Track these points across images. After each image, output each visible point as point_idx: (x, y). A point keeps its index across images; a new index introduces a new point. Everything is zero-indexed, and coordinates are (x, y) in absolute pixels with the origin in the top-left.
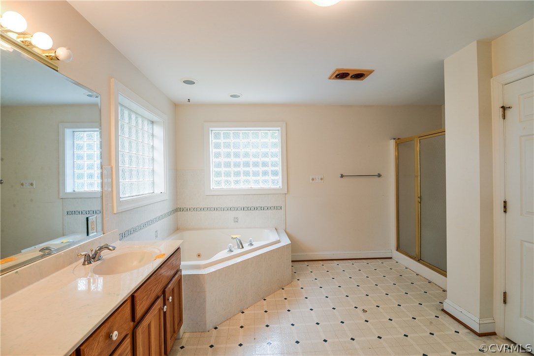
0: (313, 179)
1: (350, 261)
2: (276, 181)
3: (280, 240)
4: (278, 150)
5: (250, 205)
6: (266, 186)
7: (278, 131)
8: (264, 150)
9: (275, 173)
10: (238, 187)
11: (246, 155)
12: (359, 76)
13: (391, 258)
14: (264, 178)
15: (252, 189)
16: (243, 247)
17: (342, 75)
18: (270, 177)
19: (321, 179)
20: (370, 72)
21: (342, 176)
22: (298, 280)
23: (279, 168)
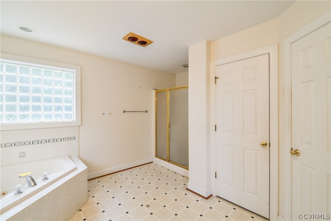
0: (103, 114)
1: (129, 170)
2: (70, 116)
3: (76, 167)
4: (72, 89)
5: (40, 139)
6: (59, 120)
7: (72, 73)
8: (58, 87)
9: (68, 109)
10: (25, 121)
11: (37, 90)
12: (144, 43)
13: (152, 162)
14: (57, 112)
15: (43, 123)
16: (35, 184)
17: (133, 39)
18: (63, 112)
19: (110, 114)
20: (151, 42)
21: (124, 112)
22: (93, 197)
23: (73, 105)
